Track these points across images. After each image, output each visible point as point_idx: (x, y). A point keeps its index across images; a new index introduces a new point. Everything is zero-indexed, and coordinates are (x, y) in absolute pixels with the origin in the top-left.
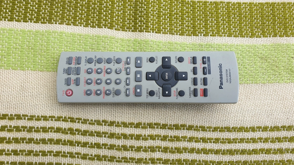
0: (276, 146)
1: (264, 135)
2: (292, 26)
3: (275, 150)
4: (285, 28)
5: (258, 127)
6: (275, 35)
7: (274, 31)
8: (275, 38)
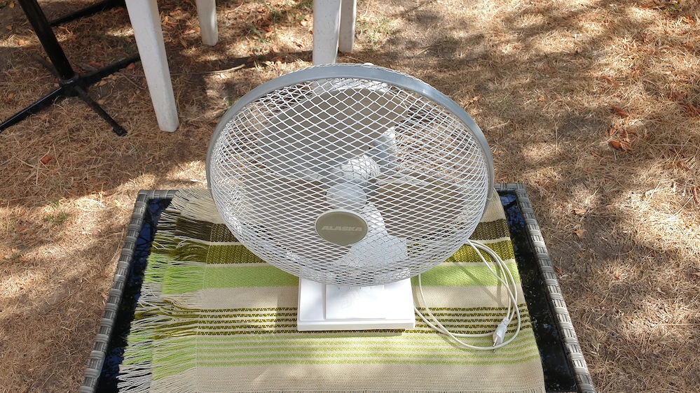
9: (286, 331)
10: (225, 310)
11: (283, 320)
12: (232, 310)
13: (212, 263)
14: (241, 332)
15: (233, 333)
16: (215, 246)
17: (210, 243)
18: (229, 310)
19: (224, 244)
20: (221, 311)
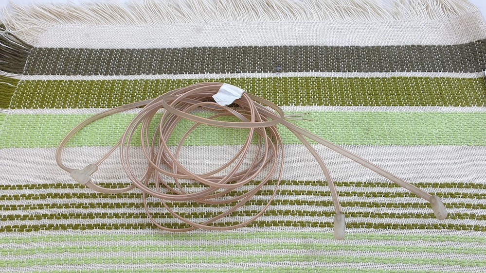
0: (372, 200)
1: (358, 190)
2: (382, 96)
3: (370, 203)
4: (376, 99)
5: (350, 183)
6: (366, 105)
7: (365, 101)
8: (366, 107)
9: (129, 226)
10: (26, 186)
11: (124, 205)
12: (39, 187)
13: (19, 107)
14: (50, 227)
15: (36, 228)
16: (28, 82)
17: (22, 78)
18: (33, 187)
19: (44, 78)
20: (20, 187)
